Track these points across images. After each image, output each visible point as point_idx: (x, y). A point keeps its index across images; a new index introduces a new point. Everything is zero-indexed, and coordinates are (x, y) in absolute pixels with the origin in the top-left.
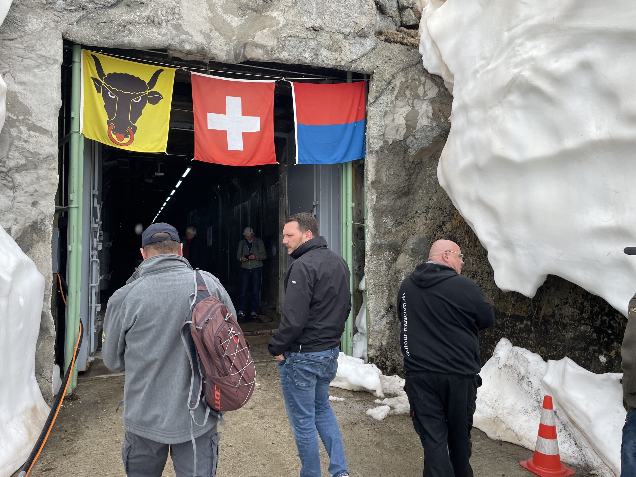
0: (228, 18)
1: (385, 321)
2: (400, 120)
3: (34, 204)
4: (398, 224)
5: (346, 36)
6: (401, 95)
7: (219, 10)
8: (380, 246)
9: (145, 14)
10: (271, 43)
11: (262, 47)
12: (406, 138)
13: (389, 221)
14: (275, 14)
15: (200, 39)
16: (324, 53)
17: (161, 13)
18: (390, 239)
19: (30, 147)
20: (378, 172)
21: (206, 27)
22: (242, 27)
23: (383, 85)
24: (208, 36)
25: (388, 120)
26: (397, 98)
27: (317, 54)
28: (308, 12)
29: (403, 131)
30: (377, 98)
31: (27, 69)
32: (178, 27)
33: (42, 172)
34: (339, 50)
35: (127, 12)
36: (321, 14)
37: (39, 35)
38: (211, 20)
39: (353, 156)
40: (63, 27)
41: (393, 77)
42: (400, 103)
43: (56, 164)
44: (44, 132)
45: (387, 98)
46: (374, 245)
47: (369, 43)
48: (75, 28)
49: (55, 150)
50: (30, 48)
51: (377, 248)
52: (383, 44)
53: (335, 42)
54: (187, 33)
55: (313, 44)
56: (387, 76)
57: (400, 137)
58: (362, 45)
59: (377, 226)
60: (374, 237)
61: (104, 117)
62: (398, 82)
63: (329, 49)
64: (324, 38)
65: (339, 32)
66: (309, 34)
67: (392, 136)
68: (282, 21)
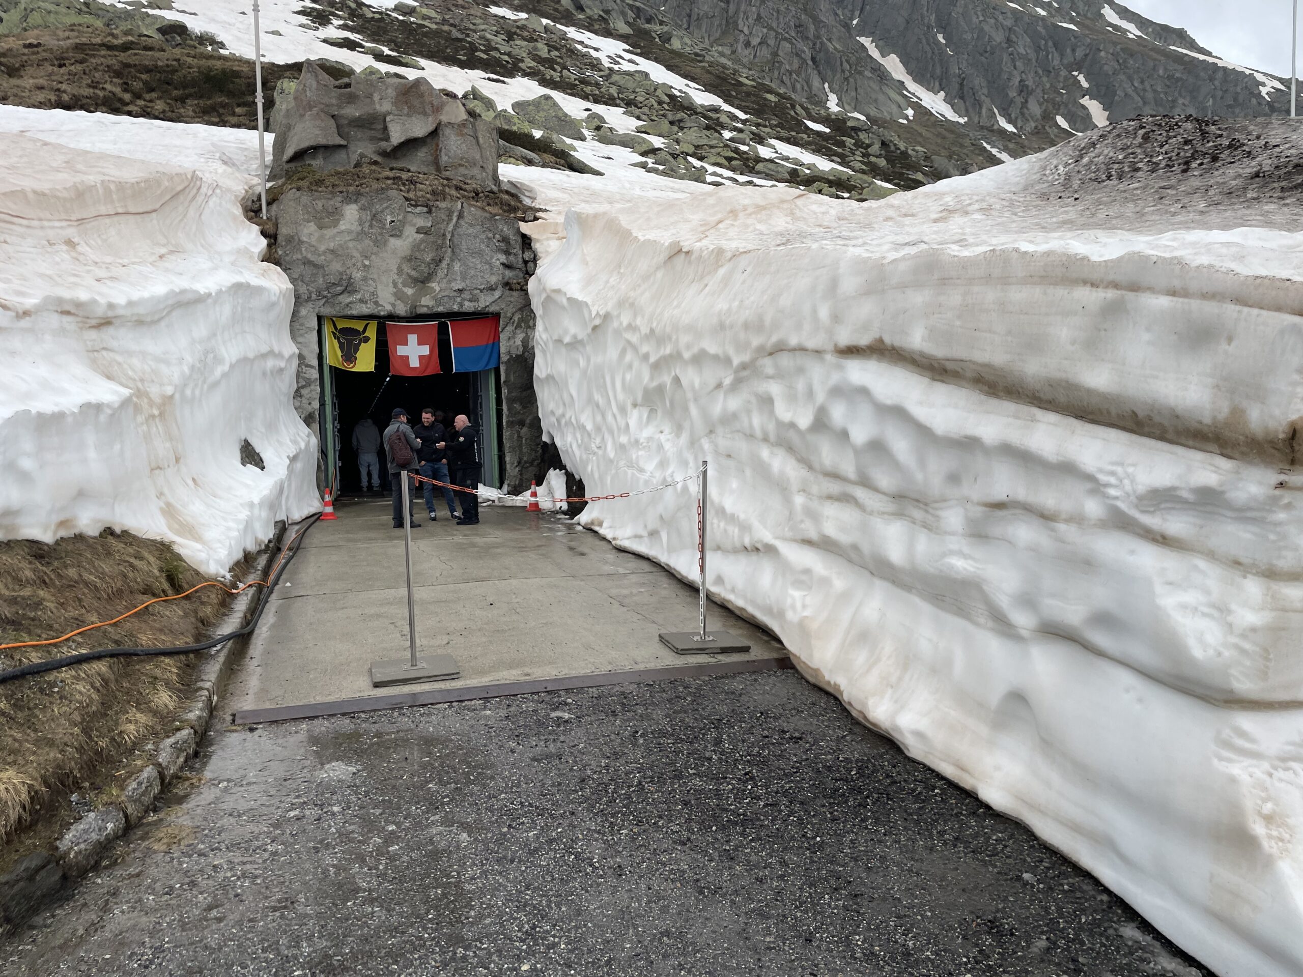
0: (406, 290)
1: (517, 469)
2: (518, 342)
3: (310, 404)
4: (524, 407)
5: (481, 291)
6: (518, 326)
7: (400, 286)
8: (512, 422)
9: (358, 297)
10: (431, 303)
11: (427, 306)
12: (524, 353)
13: (517, 406)
14: (433, 285)
15: (389, 308)
16: (467, 304)
17: (367, 296)
18: (519, 417)
19: (306, 376)
20: (507, 375)
21: (392, 299)
22: (413, 295)
23: (507, 320)
24: (393, 305)
25: (512, 342)
26: (516, 329)
27: (461, 305)
28: (455, 280)
29: (521, 349)
30: (503, 329)
31: (302, 335)
32: (376, 303)
33: (312, 387)
34: (477, 300)
35: (349, 297)
36: (464, 278)
37: (306, 317)
38: (395, 294)
39: (492, 365)
40: (317, 310)
41: (513, 315)
42: (518, 331)
43: (318, 383)
44: (312, 367)
45: (510, 328)
46: (507, 422)
47: (497, 294)
48: (322, 309)
49: (317, 376)
50: (302, 325)
51: (511, 424)
52: (507, 292)
53: (474, 295)
54: (381, 306)
55: (459, 299)
56: (509, 315)
57: (520, 353)
58: (493, 295)
59: (509, 409)
60: (508, 417)
61: (339, 353)
62: (516, 318)
63: (470, 301)
64: (466, 295)
65: (476, 289)
66: (455, 294)
67: (514, 353)
68: (437, 289)
